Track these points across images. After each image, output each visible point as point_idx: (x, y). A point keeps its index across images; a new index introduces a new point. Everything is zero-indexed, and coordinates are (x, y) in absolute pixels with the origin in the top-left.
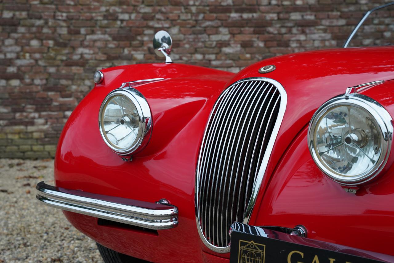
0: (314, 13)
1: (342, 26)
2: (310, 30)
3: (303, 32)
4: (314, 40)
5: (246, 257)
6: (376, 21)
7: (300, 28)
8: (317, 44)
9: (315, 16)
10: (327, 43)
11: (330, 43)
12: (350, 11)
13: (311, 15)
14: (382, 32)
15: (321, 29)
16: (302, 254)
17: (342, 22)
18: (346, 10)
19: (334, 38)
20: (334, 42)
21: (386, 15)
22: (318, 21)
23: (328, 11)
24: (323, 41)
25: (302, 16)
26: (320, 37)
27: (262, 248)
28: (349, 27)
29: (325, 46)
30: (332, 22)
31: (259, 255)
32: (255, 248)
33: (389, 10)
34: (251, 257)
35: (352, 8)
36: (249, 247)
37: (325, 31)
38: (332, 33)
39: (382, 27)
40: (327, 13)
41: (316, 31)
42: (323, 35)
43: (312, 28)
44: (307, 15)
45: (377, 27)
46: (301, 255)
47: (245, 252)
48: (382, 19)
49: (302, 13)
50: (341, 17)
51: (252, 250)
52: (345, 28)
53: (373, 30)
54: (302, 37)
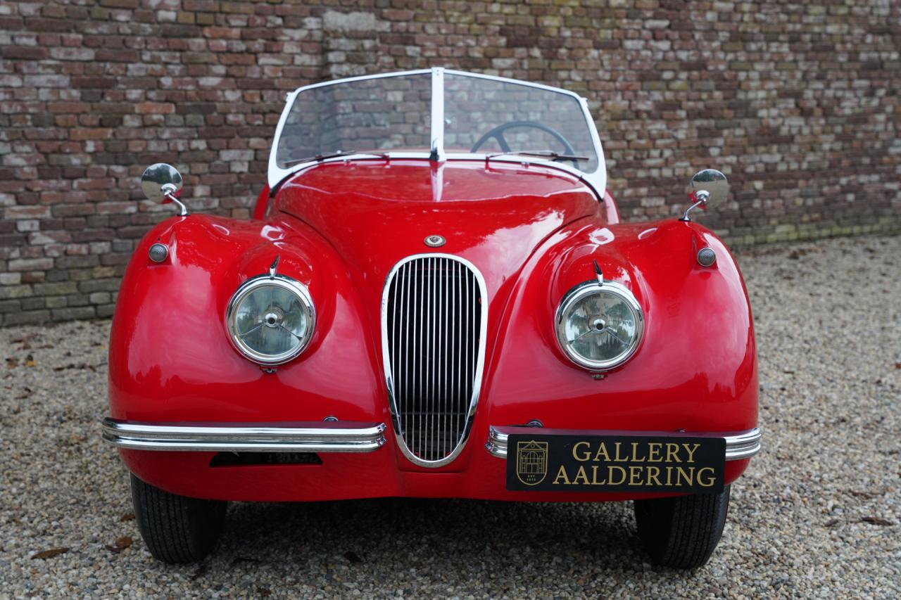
0: (34, 34)
1: (89, 61)
2: (29, 67)
3: (17, 71)
4: (38, 88)
5: (526, 458)
6: (146, 57)
7: (9, 62)
8: (44, 95)
9: (38, 39)
10: (63, 95)
11: (69, 94)
12: (101, 34)
13: (29, 37)
14: (157, 76)
15: (49, 66)
16: (588, 444)
17: (88, 54)
18: (93, 31)
19: (75, 85)
20: (75, 93)
21: (161, 47)
22: (44, 49)
23: (61, 31)
24: (56, 89)
25: (12, 38)
26: (49, 81)
27: (544, 446)
28: (102, 65)
29: (60, 100)
30: (70, 54)
31: (540, 454)
32: (536, 447)
33: (165, 36)
34: (532, 457)
35: (104, 28)
36: (529, 447)
37: (58, 69)
38: (71, 75)
39: (158, 67)
40: (59, 35)
41: (40, 70)
42: (56, 77)
43: (34, 63)
44: (21, 36)
45: (150, 66)
46: (586, 446)
47: (525, 453)
48: (156, 53)
49: (11, 33)
50: (85, 44)
51: (533, 451)
52: (95, 65)
53: (143, 73)
54: (15, 82)
